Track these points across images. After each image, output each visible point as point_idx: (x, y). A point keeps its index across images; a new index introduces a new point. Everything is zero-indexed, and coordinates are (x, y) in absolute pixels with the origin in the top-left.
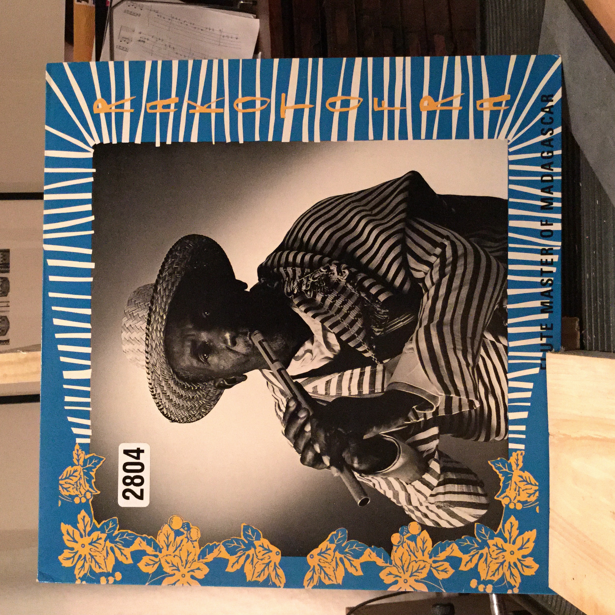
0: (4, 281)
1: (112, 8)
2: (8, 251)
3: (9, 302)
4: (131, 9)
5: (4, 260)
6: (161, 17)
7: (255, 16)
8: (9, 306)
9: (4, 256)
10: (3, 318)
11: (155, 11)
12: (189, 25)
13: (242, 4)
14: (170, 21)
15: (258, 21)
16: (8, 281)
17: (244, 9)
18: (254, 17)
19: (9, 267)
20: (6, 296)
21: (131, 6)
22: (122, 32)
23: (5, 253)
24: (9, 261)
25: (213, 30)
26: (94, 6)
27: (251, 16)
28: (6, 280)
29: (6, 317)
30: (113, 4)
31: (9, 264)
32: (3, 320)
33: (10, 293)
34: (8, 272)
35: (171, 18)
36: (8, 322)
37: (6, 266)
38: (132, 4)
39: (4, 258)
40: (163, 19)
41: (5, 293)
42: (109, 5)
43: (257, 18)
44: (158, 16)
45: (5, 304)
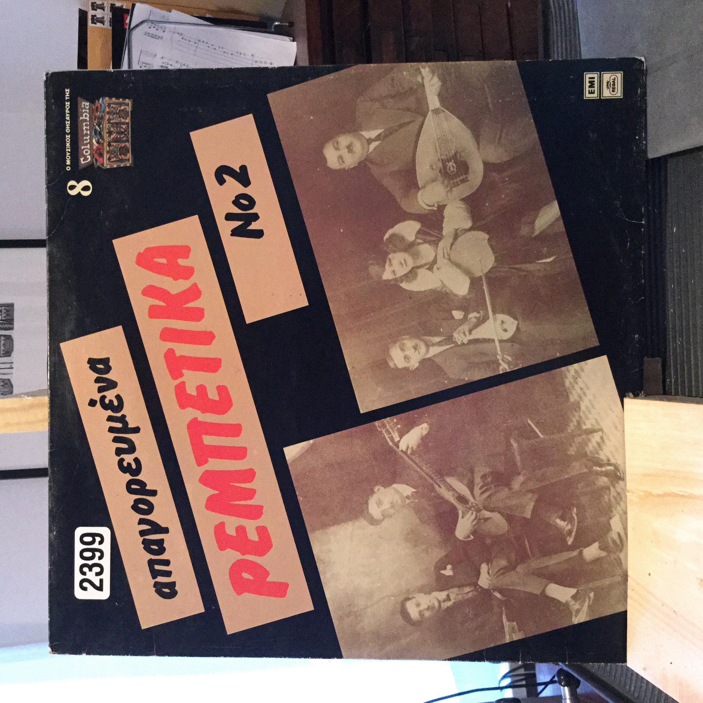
0: (8, 339)
1: (131, 30)
2: (12, 305)
3: (12, 363)
4: (153, 31)
5: (8, 315)
6: (185, 39)
7: (292, 38)
8: (12, 368)
9: (8, 311)
10: (7, 382)
11: (179, 34)
12: (216, 49)
13: (276, 25)
14: (196, 45)
15: (295, 43)
16: (12, 340)
17: (280, 31)
18: (290, 39)
19: (13, 324)
20: (10, 356)
21: (152, 28)
22: (141, 56)
23: (7, 308)
24: (13, 317)
25: (245, 55)
26: (111, 28)
27: (287, 38)
28: (9, 338)
29: (9, 380)
30: (132, 26)
31: (13, 320)
32: (6, 384)
33: (13, 354)
34: (12, 329)
35: (197, 42)
36: (12, 386)
37: (9, 322)
38: (153, 25)
39: (8, 313)
40: (187, 42)
41: (8, 353)
42: (127, 27)
43: (293, 41)
44: (183, 38)
45: (8, 366)
